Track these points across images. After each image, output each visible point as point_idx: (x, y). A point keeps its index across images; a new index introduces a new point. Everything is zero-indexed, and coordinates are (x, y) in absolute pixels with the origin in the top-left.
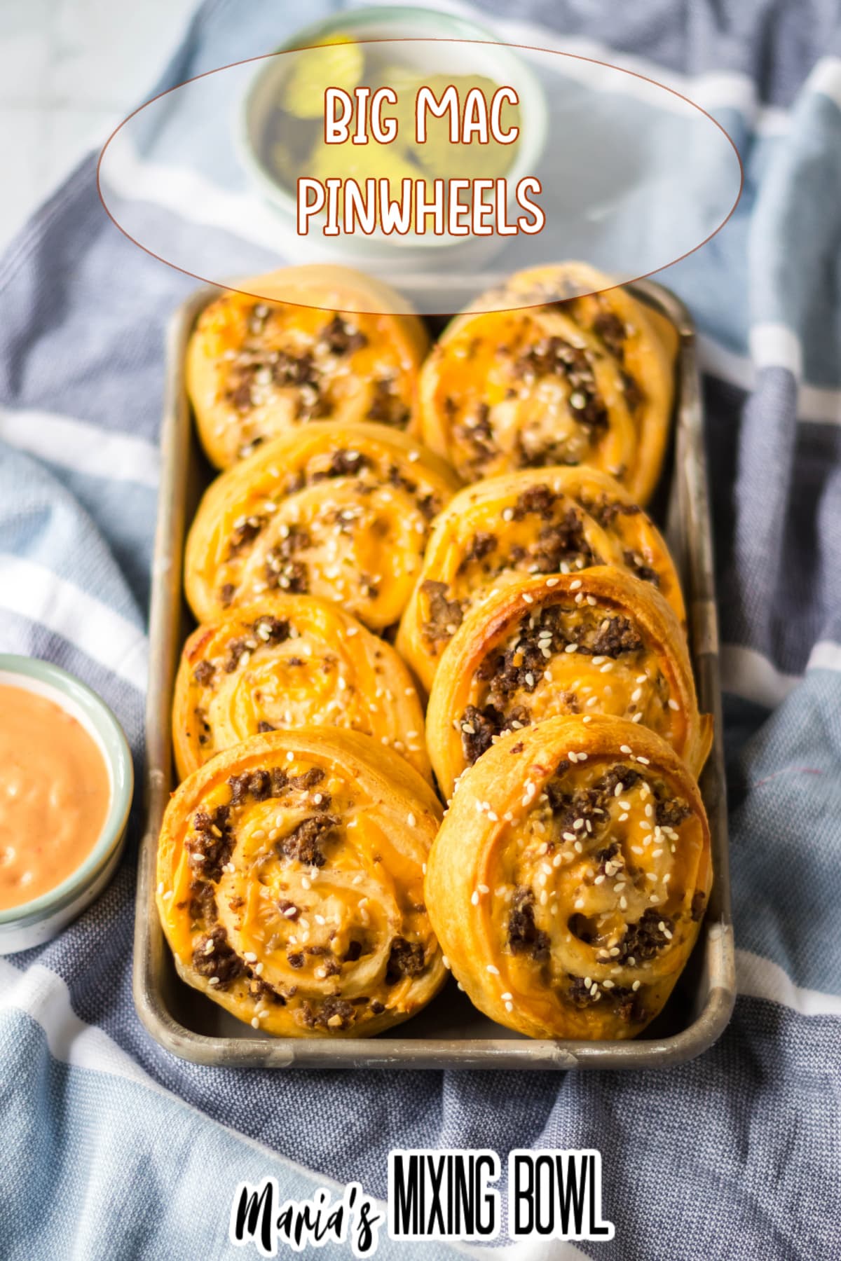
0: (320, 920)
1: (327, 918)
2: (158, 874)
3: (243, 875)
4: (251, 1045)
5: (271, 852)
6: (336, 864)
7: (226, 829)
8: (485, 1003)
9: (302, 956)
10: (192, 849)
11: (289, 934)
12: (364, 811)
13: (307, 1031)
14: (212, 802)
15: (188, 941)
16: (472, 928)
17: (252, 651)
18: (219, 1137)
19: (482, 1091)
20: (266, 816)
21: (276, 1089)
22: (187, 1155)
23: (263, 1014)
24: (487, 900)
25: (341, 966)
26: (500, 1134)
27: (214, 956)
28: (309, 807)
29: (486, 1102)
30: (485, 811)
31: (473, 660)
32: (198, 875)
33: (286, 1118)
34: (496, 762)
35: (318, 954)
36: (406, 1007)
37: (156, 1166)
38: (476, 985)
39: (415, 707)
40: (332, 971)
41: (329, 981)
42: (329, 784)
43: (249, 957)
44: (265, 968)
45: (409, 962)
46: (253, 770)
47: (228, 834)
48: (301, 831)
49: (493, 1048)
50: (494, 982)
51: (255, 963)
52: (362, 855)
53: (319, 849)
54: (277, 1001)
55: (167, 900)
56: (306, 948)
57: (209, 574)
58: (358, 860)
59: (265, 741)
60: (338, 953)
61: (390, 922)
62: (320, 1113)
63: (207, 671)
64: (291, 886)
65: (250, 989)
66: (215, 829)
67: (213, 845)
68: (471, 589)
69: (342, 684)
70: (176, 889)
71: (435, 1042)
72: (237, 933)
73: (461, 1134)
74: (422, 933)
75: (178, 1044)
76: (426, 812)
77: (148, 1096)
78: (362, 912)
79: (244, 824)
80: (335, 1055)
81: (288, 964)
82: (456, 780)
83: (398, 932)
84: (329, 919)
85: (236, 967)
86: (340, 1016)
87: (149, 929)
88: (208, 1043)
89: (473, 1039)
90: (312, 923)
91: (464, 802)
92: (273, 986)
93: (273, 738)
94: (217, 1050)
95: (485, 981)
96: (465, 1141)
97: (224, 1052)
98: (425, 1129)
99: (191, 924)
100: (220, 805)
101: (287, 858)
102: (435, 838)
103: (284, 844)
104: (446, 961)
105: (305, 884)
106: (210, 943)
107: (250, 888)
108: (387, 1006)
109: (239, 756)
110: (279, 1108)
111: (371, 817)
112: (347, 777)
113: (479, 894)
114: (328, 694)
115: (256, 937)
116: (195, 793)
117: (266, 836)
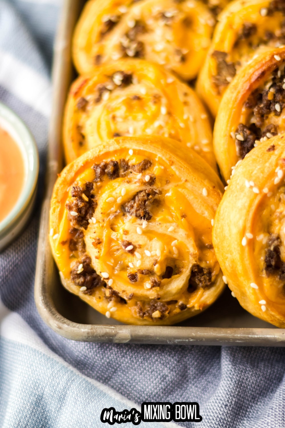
0: (147, 253)
1: (152, 252)
2: (51, 223)
3: (101, 225)
4: (104, 329)
5: (118, 211)
6: (158, 219)
7: (91, 197)
8: (248, 305)
9: (136, 275)
10: (70, 209)
11: (129, 262)
12: (176, 186)
13: (139, 320)
14: (82, 180)
15: (68, 264)
16: (242, 259)
17: (110, 91)
18: (84, 385)
19: (245, 357)
20: (115, 189)
21: (121, 353)
22: (65, 396)
23: (113, 309)
24: (252, 243)
25: (160, 282)
26: (256, 384)
27: (83, 274)
28: (142, 183)
29: (247, 364)
30: (251, 187)
31: (244, 96)
32: (74, 225)
33: (126, 371)
34: (258, 157)
35: (146, 274)
36: (200, 306)
37: (46, 401)
38: (243, 294)
39: (207, 125)
40: (155, 284)
41: (153, 291)
42: (154, 170)
43: (104, 275)
44: (114, 282)
45: (202, 279)
46: (108, 160)
47: (92, 199)
48: (137, 198)
49: (253, 334)
50: (255, 293)
51: (108, 279)
52: (174, 214)
53: (148, 209)
54: (122, 301)
55: (56, 240)
56: (139, 270)
57: (88, 48)
58: (172, 216)
59: (116, 143)
60: (159, 274)
61: (191, 255)
62: (147, 369)
63: (84, 103)
64: (130, 232)
65: (105, 294)
66: (84, 196)
67: (83, 207)
68: (241, 56)
69: (164, 110)
70: (60, 233)
71: (218, 329)
72: (97, 260)
73: (232, 384)
74: (210, 262)
75: (60, 328)
76: (214, 187)
77: (43, 358)
78: (174, 248)
79: (102, 194)
80: (156, 336)
81: (128, 280)
82: (233, 168)
83: (196, 261)
84: (153, 253)
85: (97, 281)
86: (160, 311)
87: (45, 257)
88: (78, 328)
89: (241, 327)
90: (142, 255)
91: (238, 181)
92: (119, 293)
93: (121, 141)
94: (84, 332)
95: (249, 292)
96: (235, 388)
97: (88, 333)
98: (210, 378)
99: (70, 254)
100: (87, 181)
101: (128, 214)
102: (219, 203)
103: (126, 206)
104: (225, 279)
105: (139, 231)
106: (81, 266)
107: (105, 233)
108: (188, 306)
109: (100, 151)
110: (122, 365)
111: (180, 190)
112: (166, 165)
113: (247, 238)
114: (155, 116)
115: (108, 263)
116: (73, 174)
117: (115, 201)
